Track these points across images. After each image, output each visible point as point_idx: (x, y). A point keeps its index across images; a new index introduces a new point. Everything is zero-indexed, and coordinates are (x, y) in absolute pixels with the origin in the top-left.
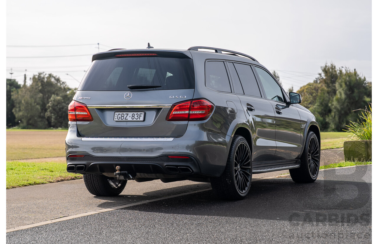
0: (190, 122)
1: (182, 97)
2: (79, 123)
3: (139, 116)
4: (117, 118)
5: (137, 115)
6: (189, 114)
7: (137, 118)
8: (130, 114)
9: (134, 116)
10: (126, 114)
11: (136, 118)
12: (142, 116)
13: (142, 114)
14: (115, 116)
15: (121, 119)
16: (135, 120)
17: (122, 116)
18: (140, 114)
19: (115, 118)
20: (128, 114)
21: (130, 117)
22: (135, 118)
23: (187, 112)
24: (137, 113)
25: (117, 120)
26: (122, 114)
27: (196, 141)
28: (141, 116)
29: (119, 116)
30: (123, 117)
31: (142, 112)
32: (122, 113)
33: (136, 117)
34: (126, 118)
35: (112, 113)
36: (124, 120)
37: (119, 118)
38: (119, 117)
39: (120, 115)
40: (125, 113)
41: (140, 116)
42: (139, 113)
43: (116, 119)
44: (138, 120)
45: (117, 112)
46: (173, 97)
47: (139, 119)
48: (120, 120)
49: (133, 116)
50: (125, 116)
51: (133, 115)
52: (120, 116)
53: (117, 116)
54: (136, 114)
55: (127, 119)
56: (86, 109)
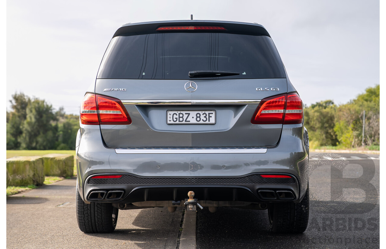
0: (285, 126)
1: (274, 90)
2: (104, 127)
3: (207, 117)
4: (171, 119)
5: (205, 115)
6: (284, 114)
7: (205, 119)
8: (193, 114)
9: (199, 117)
10: (186, 114)
11: (203, 120)
12: (213, 116)
13: (212, 113)
14: (169, 116)
15: (179, 121)
16: (201, 122)
17: (179, 117)
18: (209, 114)
19: (169, 119)
20: (189, 114)
21: (193, 117)
22: (201, 120)
23: (282, 111)
24: (204, 112)
25: (172, 122)
26: (179, 114)
27: (291, 154)
28: (211, 117)
29: (175, 116)
30: (181, 117)
31: (211, 110)
32: (179, 112)
33: (202, 117)
34: (187, 120)
35: (162, 112)
36: (184, 122)
37: (175, 120)
38: (175, 118)
39: (177, 115)
40: (184, 112)
41: (209, 117)
42: (207, 112)
43: (170, 121)
44: (207, 122)
45: (171, 110)
46: (261, 90)
47: (209, 121)
48: (177, 122)
49: (197, 117)
50: (185, 116)
51: (198, 115)
52: (177, 117)
53: (171, 116)
54: (203, 114)
55: (189, 121)
56: (117, 105)
